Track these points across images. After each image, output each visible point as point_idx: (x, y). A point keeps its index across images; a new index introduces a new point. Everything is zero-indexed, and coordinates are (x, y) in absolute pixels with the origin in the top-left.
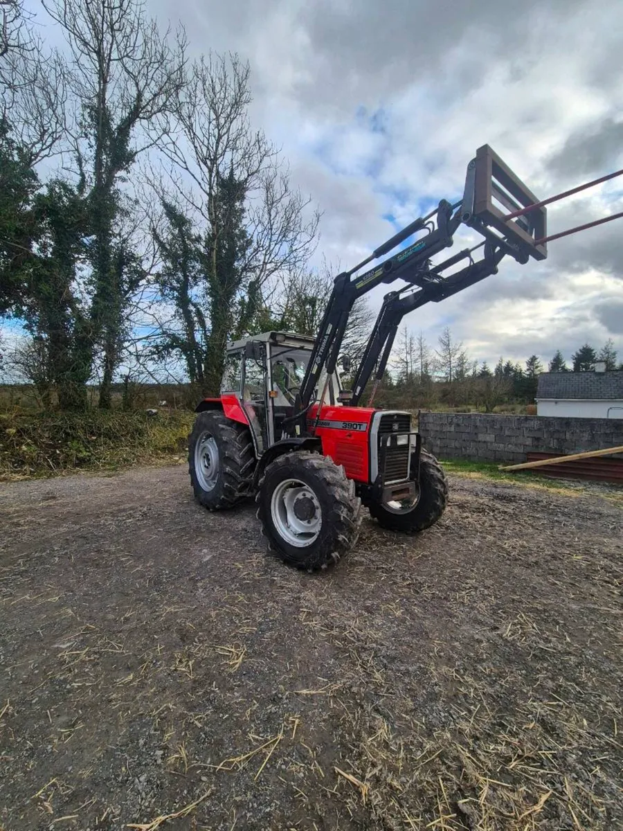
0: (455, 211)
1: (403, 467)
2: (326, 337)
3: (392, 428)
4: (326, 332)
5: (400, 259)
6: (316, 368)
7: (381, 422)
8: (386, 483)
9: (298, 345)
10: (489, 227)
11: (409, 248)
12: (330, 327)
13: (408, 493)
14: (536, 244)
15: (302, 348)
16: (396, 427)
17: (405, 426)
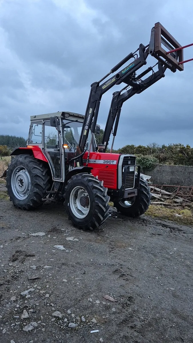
0: (146, 49)
1: (132, 182)
2: (89, 115)
3: (128, 163)
4: (89, 112)
5: (123, 72)
6: (86, 131)
7: (124, 160)
8: (126, 189)
9: (75, 119)
10: (160, 56)
11: (127, 67)
12: (91, 110)
13: (134, 194)
14: (179, 64)
15: (77, 121)
16: (129, 163)
17: (133, 162)
